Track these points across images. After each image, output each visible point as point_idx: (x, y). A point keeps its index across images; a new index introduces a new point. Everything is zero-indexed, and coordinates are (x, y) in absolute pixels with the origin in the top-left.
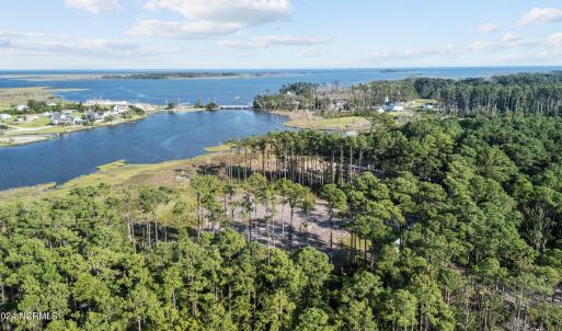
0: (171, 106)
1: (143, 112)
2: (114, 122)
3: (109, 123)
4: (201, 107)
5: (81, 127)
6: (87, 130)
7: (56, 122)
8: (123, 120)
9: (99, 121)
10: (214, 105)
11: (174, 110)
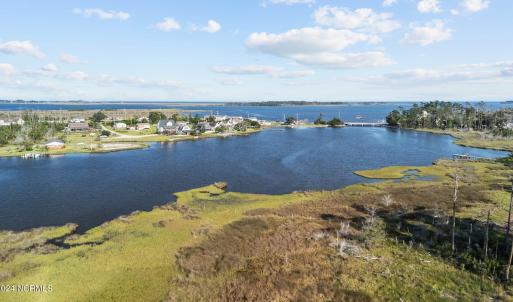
0: (289, 121)
1: (259, 126)
2: (225, 135)
3: (218, 134)
4: (323, 123)
5: (188, 136)
6: (193, 140)
7: (162, 130)
8: (236, 132)
9: (210, 132)
10: (338, 121)
11: (292, 126)
